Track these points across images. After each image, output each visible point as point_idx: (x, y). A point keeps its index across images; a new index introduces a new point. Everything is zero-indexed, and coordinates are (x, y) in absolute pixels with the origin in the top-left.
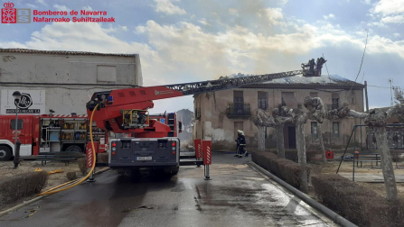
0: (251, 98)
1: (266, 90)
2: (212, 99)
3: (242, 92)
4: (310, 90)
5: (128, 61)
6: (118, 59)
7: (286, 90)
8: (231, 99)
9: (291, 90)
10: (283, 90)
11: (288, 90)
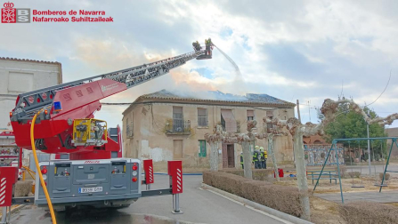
0: (190, 115)
1: (205, 107)
2: (149, 114)
3: (182, 108)
4: (247, 108)
5: (49, 69)
6: (36, 65)
7: (224, 107)
8: (170, 115)
9: (229, 108)
10: (222, 107)
11: (227, 107)
